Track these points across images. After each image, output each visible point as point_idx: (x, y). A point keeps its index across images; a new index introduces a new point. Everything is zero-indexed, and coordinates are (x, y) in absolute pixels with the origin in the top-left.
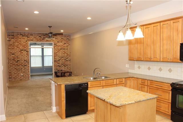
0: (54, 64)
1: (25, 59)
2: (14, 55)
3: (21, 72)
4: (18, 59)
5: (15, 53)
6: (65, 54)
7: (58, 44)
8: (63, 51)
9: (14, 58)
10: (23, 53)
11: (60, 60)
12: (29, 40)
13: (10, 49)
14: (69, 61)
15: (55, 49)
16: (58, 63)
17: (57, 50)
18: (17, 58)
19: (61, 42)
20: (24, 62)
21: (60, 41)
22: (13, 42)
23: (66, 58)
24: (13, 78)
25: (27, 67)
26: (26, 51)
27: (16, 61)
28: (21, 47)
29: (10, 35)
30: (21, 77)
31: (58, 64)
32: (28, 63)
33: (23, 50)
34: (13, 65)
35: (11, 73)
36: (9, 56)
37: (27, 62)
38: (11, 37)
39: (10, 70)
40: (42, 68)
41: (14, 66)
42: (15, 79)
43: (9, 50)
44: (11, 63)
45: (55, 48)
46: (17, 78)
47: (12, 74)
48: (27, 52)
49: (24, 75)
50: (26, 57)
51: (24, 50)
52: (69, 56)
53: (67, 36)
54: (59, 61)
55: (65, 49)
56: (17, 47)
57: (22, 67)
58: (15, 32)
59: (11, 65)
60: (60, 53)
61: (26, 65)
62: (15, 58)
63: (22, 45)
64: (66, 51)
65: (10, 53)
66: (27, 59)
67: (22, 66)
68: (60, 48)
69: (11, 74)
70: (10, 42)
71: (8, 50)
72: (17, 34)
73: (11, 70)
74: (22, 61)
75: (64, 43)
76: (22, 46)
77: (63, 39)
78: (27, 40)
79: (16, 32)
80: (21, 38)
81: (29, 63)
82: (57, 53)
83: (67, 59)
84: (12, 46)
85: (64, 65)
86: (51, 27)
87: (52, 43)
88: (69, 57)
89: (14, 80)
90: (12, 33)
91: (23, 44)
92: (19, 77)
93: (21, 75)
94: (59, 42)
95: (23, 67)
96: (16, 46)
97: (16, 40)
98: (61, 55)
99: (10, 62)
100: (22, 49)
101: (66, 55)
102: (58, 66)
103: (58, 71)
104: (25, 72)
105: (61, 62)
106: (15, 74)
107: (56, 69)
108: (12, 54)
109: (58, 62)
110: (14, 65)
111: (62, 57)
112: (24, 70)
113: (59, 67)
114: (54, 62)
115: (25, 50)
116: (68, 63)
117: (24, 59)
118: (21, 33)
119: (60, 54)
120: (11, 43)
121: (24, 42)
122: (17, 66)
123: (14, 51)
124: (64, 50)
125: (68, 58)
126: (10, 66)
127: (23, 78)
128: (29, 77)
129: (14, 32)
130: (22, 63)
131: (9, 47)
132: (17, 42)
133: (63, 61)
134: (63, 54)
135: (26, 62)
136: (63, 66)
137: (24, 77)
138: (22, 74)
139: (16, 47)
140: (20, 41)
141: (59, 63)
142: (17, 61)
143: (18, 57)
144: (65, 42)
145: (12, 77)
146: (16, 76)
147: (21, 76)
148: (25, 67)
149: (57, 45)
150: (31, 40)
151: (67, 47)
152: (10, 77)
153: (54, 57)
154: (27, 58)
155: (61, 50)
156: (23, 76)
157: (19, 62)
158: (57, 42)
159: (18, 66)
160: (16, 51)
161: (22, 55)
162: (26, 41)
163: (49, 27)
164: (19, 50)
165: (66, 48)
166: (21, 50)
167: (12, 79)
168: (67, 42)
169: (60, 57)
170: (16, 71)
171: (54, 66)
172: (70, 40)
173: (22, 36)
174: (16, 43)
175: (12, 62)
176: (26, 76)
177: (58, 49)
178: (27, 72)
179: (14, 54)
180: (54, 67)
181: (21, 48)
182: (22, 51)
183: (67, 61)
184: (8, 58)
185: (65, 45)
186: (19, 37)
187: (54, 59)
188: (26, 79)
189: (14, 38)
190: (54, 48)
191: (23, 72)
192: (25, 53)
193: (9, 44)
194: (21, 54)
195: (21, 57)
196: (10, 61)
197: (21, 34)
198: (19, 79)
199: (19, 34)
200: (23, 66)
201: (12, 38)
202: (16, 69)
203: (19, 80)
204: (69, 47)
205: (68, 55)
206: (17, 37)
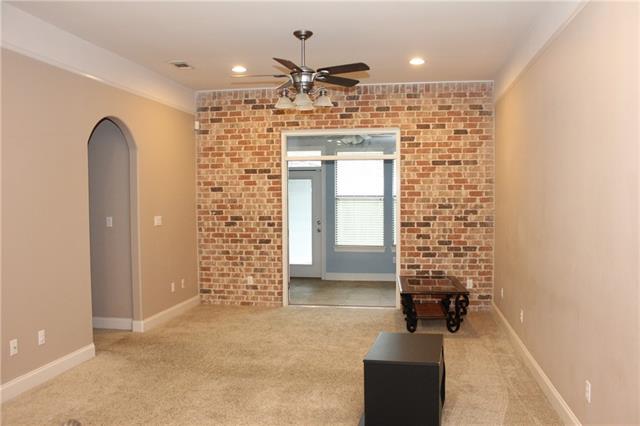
0: (403, 242)
1: (266, 213)
2: (218, 196)
3: (247, 270)
4: (237, 213)
5: (221, 184)
6: (459, 188)
7: (422, 137)
8: (450, 175)
9: (219, 207)
10: (254, 183)
11: (429, 218)
12: (283, 124)
13: (206, 166)
14: (482, 224)
15: (408, 163)
16: (419, 237)
17: (415, 170)
18: (232, 207)
19: (438, 126)
20: (258, 225)
21: (432, 120)
22: (218, 138)
23: (467, 212)
24: (215, 292)
25: (273, 248)
26: (269, 177)
27: (229, 220)
28: (249, 159)
29: (205, 109)
30: (245, 293)
31: (421, 242)
32: (275, 230)
33: (254, 171)
34: (216, 235)
35: (208, 269)
36: (202, 198)
37: (273, 225)
38: (211, 115)
39: (204, 258)
40: (383, 251)
41: (219, 241)
42: (224, 298)
43: (203, 171)
44: (208, 230)
45: (408, 157)
46: (232, 292)
47: (212, 275)
48: (271, 181)
49: (258, 281)
50: (269, 201)
51: (261, 171)
52: (482, 200)
53: (472, 94)
54: (428, 225)
55: (458, 163)
56: (232, 160)
57: (252, 249)
58: (224, 93)
59: (208, 236)
60: (431, 182)
61: (268, 242)
62: (225, 207)
63: (251, 148)
64: (465, 171)
65: (206, 184)
66: (272, 213)
67: (250, 242)
68: (431, 157)
69: (206, 274)
70: (205, 138)
71: (199, 173)
72: (232, 102)
73: (208, 258)
74: (252, 219)
75: (457, 132)
76: (253, 154)
77: (449, 107)
78: (276, 124)
79: (230, 94)
80: (247, 119)
81: (281, 230)
82: (417, 182)
83: (471, 218)
84: (214, 155)
85: (450, 249)
86: (309, 34)
87: (394, 134)
88: (484, 205)
89: (218, 302)
90: (214, 98)
91: (254, 142)
92: (240, 291)
93: (246, 282)
94: (428, 127)
95: (256, 248)
96: (227, 155)
97: (229, 128)
98: (436, 193)
99: (206, 223)
100: (251, 168)
101: (465, 193)
102: (420, 249)
103: (423, 275)
104: (262, 270)
105: (435, 231)
106: (223, 275)
107: (409, 267)
108: (213, 190)
109: (423, 230)
110: (221, 235)
111: (441, 206)
112: (259, 259)
113: (425, 255)
114: (402, 231)
115: (266, 171)
116: (478, 236)
117: (260, 213)
118: (247, 96)
119: (434, 189)
120: (210, 140)
121: (259, 136)
122: (233, 241)
123: (222, 177)
124: (454, 169)
125: (475, 212)
126: (206, 241)
127: (253, 298)
128: (280, 294)
129: (220, 94)
130: (253, 230)
131: (204, 161)
132: (232, 137)
133: (449, 224)
134: (451, 188)
135: (270, 225)
136: (446, 255)
137: (260, 293)
138: (251, 281)
139: (227, 160)
140: (244, 131)
141: (427, 237)
142: (232, 218)
143: (235, 202)
144: (461, 126)
145: (210, 286)
146: (226, 286)
147: (247, 287)
148: (265, 247)
149: (418, 145)
150: (289, 124)
151: (475, 151)
152: (204, 288)
153: (402, 207)
154: (274, 207)
155: (439, 169)
156: (255, 287)
157: (238, 222)
158: (419, 126)
159: (236, 241)
160: (228, 174)
161: (253, 195)
162: (270, 130)
163: (297, 34)
164: (237, 171)
165: (469, 157)
166: (247, 171)
167: (213, 297)
168: (470, 126)
169: (434, 206)
170: (226, 264)
171: (402, 249)
172: (489, 113)
173: (254, 108)
174: (230, 142)
175: (214, 224)
176: (266, 288)
177: (420, 163)
178: (269, 270)
179: (220, 189)
180: (403, 255)
181: (247, 160)
182: (253, 177)
183: (473, 225)
184: (199, 207)
185: (461, 143)
186: (239, 114)
187: (402, 213)
188: (268, 303)
189: (219, 120)
190: (403, 158)
191: (256, 270)
192: (264, 184)
193: (202, 148)
194: (248, 189)
195: (248, 201)
196: (207, 219)
197: (250, 98)
198: (237, 298)
199: (239, 102)
200: (255, 241)
201: (213, 121)
202: (228, 253)
203: (238, 303)
204: (482, 151)
205: (480, 194)
206: (232, 114)
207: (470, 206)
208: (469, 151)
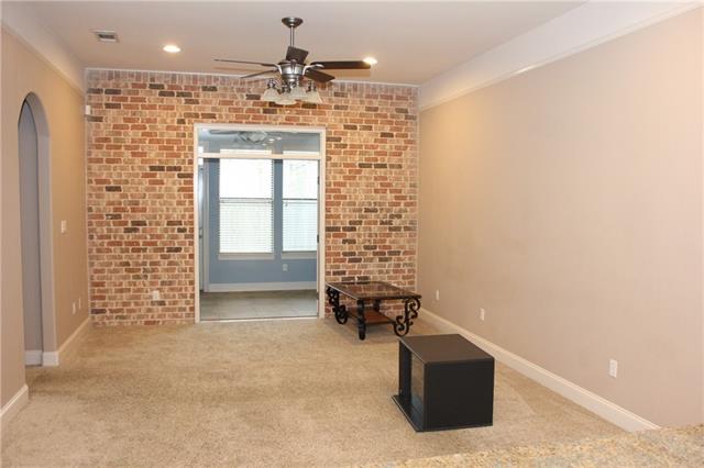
0: (328, 248)
1: (175, 217)
2: (114, 196)
3: (152, 284)
4: (139, 217)
5: (120, 182)
6: (385, 191)
7: (349, 138)
8: (376, 179)
9: (116, 210)
10: (162, 183)
11: (355, 223)
12: (197, 116)
13: (99, 161)
14: (406, 229)
15: (335, 165)
16: (344, 242)
17: (341, 172)
18: (133, 210)
19: (365, 128)
20: (166, 230)
21: (360, 121)
22: (115, 127)
23: (392, 216)
24: (111, 311)
25: (184, 257)
26: (180, 176)
27: (130, 226)
28: (154, 154)
29: (98, 91)
30: (149, 310)
31: (347, 247)
32: (186, 237)
33: (161, 169)
34: (111, 244)
35: (102, 284)
36: (94, 198)
37: (183, 230)
38: (105, 98)
39: (97, 271)
40: (272, 258)
41: (116, 250)
42: (123, 317)
43: (95, 166)
44: (101, 237)
45: (335, 158)
46: (133, 311)
47: (107, 291)
48: (182, 180)
49: (166, 296)
50: (179, 203)
51: (170, 169)
52: (406, 204)
53: (398, 98)
54: (353, 229)
55: (384, 166)
56: (134, 154)
57: (159, 259)
58: (124, 73)
59: (102, 244)
60: (358, 185)
61: (178, 250)
62: (124, 210)
63: (158, 142)
64: (391, 174)
65: (98, 182)
66: (183, 216)
67: (156, 250)
68: (357, 159)
69: (99, 291)
70: (99, 127)
71: (89, 169)
72: (134, 85)
73: (102, 271)
74: (158, 224)
75: (383, 135)
76: (160, 148)
77: (376, 109)
78: (189, 115)
79: (132, 75)
80: (152, 107)
81: (192, 236)
82: (344, 185)
83: (396, 222)
84: (109, 147)
85: (375, 254)
86: (298, 22)
87: (318, 134)
88: (408, 209)
89: (115, 323)
90: (110, 78)
91: (162, 134)
92: (144, 308)
93: (151, 297)
94: (355, 128)
95: (163, 257)
96: (127, 148)
97: (129, 116)
98: (361, 197)
99: (98, 229)
100: (157, 164)
101: (390, 196)
102: (345, 254)
103: (348, 282)
104: (171, 283)
105: (361, 236)
106: (121, 291)
107: (335, 273)
108: (109, 189)
109: (349, 235)
110: (119, 244)
111: (367, 210)
112: (167, 270)
113: (350, 261)
114: (327, 236)
115: (175, 169)
116: (401, 241)
117: (167, 217)
118: (153, 80)
119: (360, 193)
120: (105, 129)
121: (168, 128)
122: (133, 250)
123: (120, 175)
124: (381, 172)
125: (399, 217)
126: (99, 251)
127: (160, 316)
128: (192, 309)
129: (118, 75)
130: (159, 237)
131: (95, 153)
132: (134, 127)
133: (375, 229)
134: (376, 191)
135: (180, 230)
136: (371, 260)
137: (168, 310)
138: (157, 296)
139: (128, 154)
140: (149, 121)
141: (354, 242)
142: (133, 223)
143: (137, 203)
144: (387, 129)
145: (105, 305)
146: (125, 304)
147: (153, 303)
148: (175, 257)
149: (345, 146)
150: (204, 116)
151: (400, 154)
152: (97, 307)
153: (327, 210)
154: (186, 210)
155: (365, 171)
156: (162, 303)
157: (141, 228)
158: (346, 127)
159: (139, 250)
160: (129, 171)
161: (160, 197)
162: (181, 121)
163: (286, 21)
164: (140, 168)
165: (394, 160)
166: (152, 168)
167: (108, 318)
168: (399, 129)
169: (360, 210)
170: (125, 278)
171: (326, 254)
172: (413, 118)
173: (162, 94)
174: (131, 132)
175: (110, 230)
176: (175, 303)
177: (347, 165)
178: (180, 283)
179: (118, 189)
180: (327, 261)
181: (152, 155)
182: (159, 175)
183: (397, 229)
184: (90, 210)
185: (388, 146)
186: (143, 100)
187: (327, 217)
188: (178, 321)
189: (118, 106)
190: (328, 159)
191: (163, 283)
192: (174, 183)
193: (94, 138)
194: (154, 189)
195: (154, 203)
196: (100, 224)
197: (157, 82)
198: (139, 317)
199: (144, 86)
200: (162, 249)
201: (108, 106)
202: (128, 264)
203: (142, 322)
204: (407, 155)
205: (404, 198)
206: (133, 100)
207: (395, 210)
208: (395, 154)
